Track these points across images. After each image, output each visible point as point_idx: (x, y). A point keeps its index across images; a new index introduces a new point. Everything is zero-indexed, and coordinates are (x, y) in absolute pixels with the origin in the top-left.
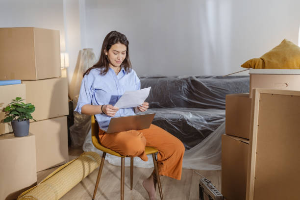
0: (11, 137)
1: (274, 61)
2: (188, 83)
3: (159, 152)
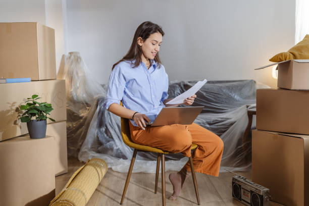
2: (181, 88)
3: (200, 147)
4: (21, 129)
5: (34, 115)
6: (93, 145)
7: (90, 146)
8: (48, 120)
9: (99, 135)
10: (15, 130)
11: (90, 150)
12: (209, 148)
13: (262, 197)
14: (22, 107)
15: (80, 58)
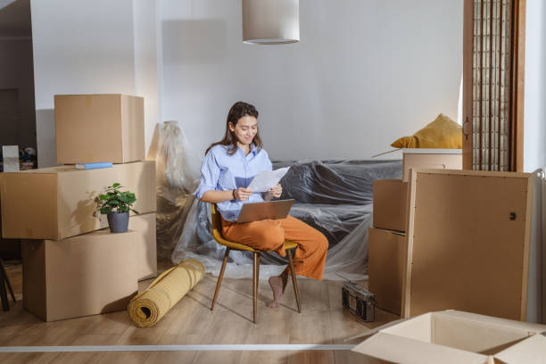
0: (106, 233)
1: (429, 139)
2: (312, 170)
3: (300, 246)
4: (101, 221)
5: (115, 206)
6: (190, 243)
7: (186, 245)
8: (131, 213)
9: (199, 231)
10: (94, 223)
11: (186, 250)
12: (310, 247)
13: (365, 303)
14: (102, 197)
15: (178, 129)
